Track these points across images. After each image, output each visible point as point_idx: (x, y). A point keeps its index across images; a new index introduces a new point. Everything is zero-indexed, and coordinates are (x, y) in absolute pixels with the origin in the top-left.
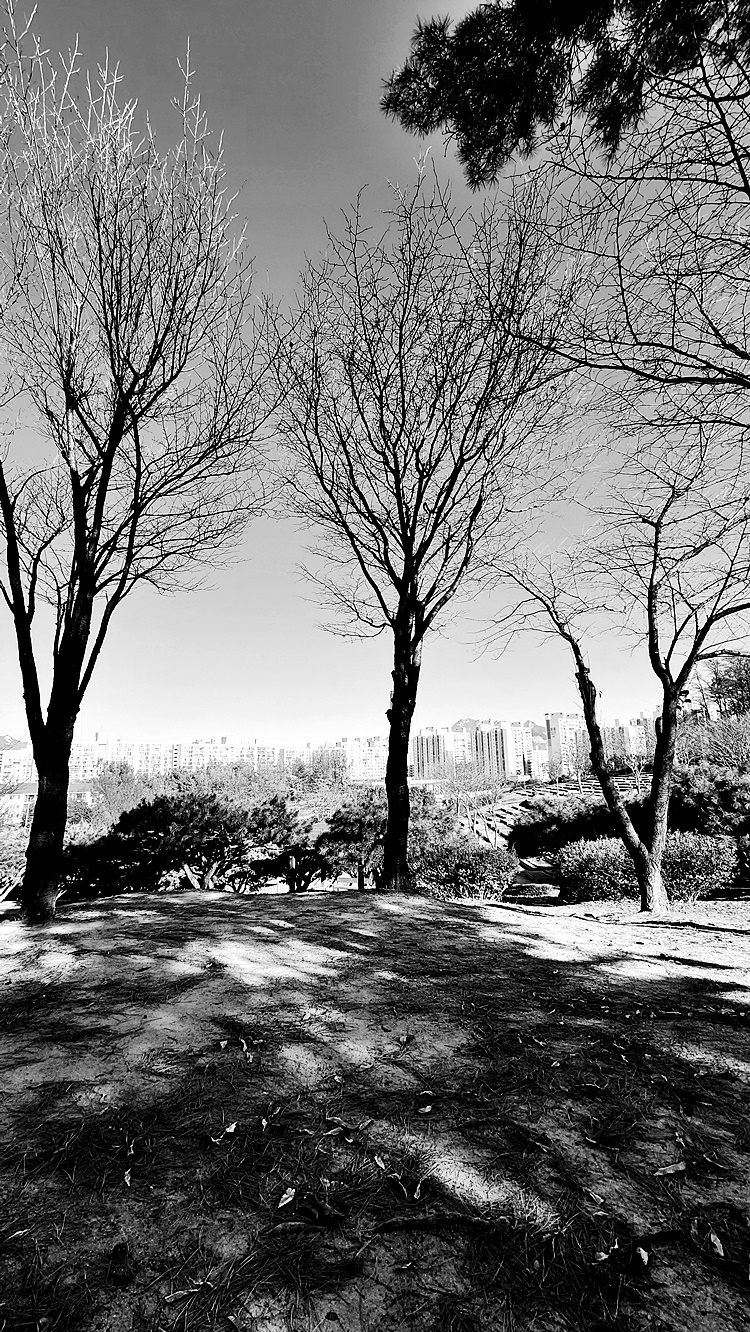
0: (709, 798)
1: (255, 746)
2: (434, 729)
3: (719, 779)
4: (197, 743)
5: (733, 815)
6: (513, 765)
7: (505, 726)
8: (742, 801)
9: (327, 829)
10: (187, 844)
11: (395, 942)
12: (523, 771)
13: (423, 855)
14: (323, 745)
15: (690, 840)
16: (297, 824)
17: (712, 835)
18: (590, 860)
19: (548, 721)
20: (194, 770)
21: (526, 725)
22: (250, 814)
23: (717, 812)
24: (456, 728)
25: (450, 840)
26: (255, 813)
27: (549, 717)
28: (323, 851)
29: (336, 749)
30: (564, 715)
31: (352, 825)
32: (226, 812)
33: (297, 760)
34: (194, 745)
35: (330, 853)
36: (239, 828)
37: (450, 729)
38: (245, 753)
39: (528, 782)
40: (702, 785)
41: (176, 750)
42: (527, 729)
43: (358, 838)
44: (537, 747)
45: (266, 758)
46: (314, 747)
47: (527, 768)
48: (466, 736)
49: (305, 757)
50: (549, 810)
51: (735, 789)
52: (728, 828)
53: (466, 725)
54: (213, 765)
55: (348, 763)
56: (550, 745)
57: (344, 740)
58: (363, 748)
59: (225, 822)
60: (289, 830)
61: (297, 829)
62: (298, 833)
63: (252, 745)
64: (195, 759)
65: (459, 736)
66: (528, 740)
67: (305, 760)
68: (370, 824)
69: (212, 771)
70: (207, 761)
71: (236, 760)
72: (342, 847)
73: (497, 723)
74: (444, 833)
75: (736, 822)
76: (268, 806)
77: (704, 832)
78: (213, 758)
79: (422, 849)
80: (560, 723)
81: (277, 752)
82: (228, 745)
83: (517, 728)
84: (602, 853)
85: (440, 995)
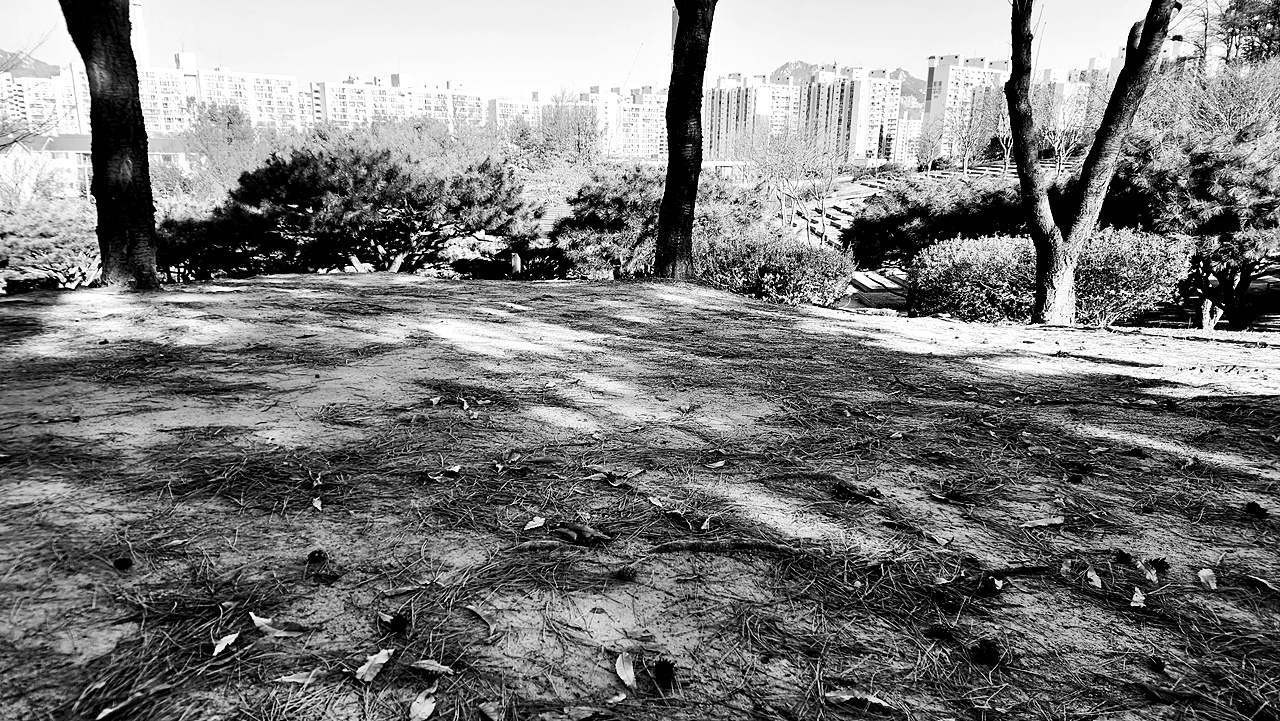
0: (1175, 179)
1: (449, 93)
2: (742, 77)
3: (1200, 149)
4: (350, 81)
5: (1204, 204)
6: (863, 141)
7: (861, 77)
8: (1227, 183)
9: (568, 212)
10: (353, 224)
11: (672, 330)
12: (876, 152)
13: (712, 251)
14: (559, 95)
15: (1125, 240)
16: (521, 205)
17: (1162, 234)
18: (966, 265)
19: (931, 70)
20: (351, 128)
21: (895, 76)
22: (448, 185)
23: (1182, 199)
24: (779, 77)
25: (757, 233)
26: (456, 185)
27: (936, 63)
28: (563, 243)
29: (579, 104)
30: (961, 60)
31: (607, 206)
32: (409, 179)
33: (519, 120)
34: (346, 85)
35: (574, 246)
36: (431, 204)
37: (768, 78)
38: (434, 102)
39: (882, 168)
40: (1170, 159)
41: (318, 92)
42: (894, 82)
43: (617, 225)
44: (906, 113)
45: (467, 113)
46: (546, 100)
47: (885, 146)
48: (793, 90)
49: (531, 115)
50: (912, 196)
51: (1221, 164)
52: (1191, 224)
53: (796, 73)
54: (380, 122)
55: (600, 127)
56: (928, 110)
57: (595, 90)
58: (624, 104)
59: (409, 194)
60: (511, 212)
61: (521, 212)
62: (524, 217)
63: (443, 90)
64: (351, 111)
65: (782, 90)
66: (893, 102)
67: (532, 120)
68: (635, 205)
69: (381, 130)
70: (369, 114)
71: (419, 114)
72: (592, 238)
73: (848, 71)
74: (745, 223)
75: (1207, 215)
76: (475, 174)
77: (1150, 228)
78: (380, 110)
79: (712, 245)
80: (951, 73)
81: (485, 105)
82: (403, 87)
83: (878, 81)
84: (984, 257)
85: (739, 372)
